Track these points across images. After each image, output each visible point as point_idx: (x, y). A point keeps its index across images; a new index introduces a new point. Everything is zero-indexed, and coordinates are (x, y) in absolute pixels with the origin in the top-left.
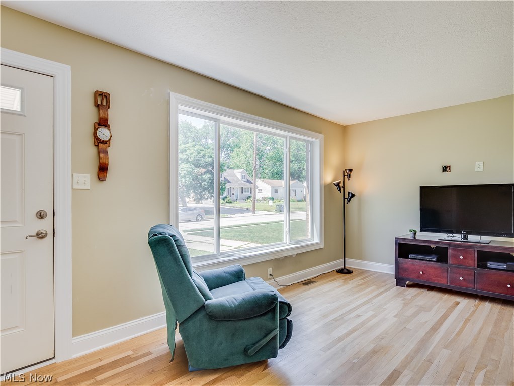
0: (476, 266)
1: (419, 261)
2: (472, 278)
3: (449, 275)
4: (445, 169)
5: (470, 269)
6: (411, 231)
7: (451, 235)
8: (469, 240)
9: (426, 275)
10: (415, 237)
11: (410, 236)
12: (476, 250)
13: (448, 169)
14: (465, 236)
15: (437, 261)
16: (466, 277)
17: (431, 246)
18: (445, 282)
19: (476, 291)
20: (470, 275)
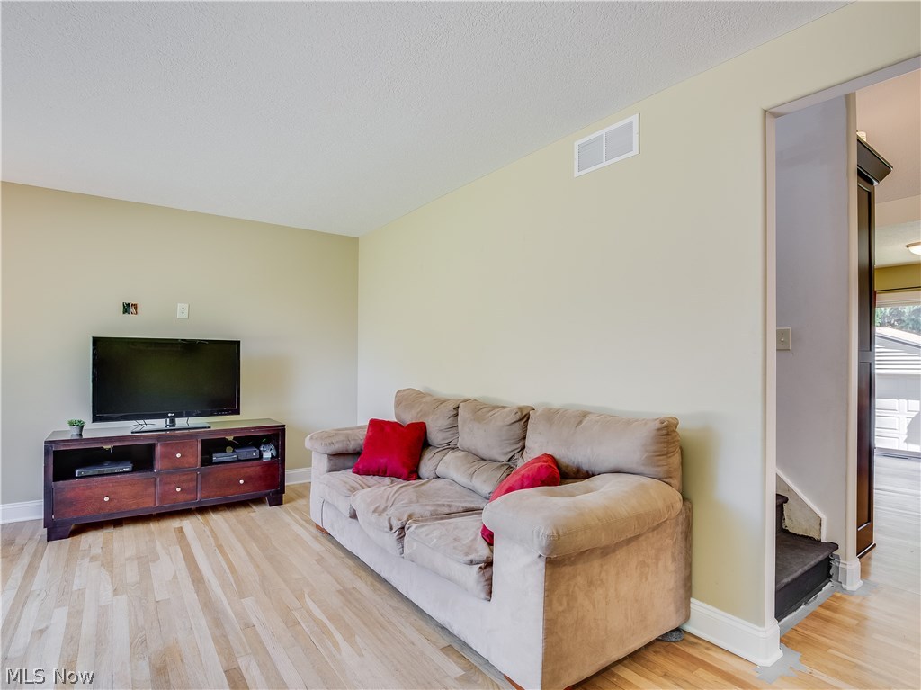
0: (199, 464)
1: (100, 478)
2: (192, 484)
3: (158, 490)
4: (127, 308)
5: (190, 471)
6: (72, 424)
7: (141, 422)
8: (177, 426)
9: (116, 501)
10: (81, 435)
11: (71, 433)
12: (199, 440)
13: (132, 310)
14: (172, 421)
15: (134, 470)
16: (185, 486)
17: (105, 447)
18: (152, 503)
19: (200, 501)
20: (191, 480)
